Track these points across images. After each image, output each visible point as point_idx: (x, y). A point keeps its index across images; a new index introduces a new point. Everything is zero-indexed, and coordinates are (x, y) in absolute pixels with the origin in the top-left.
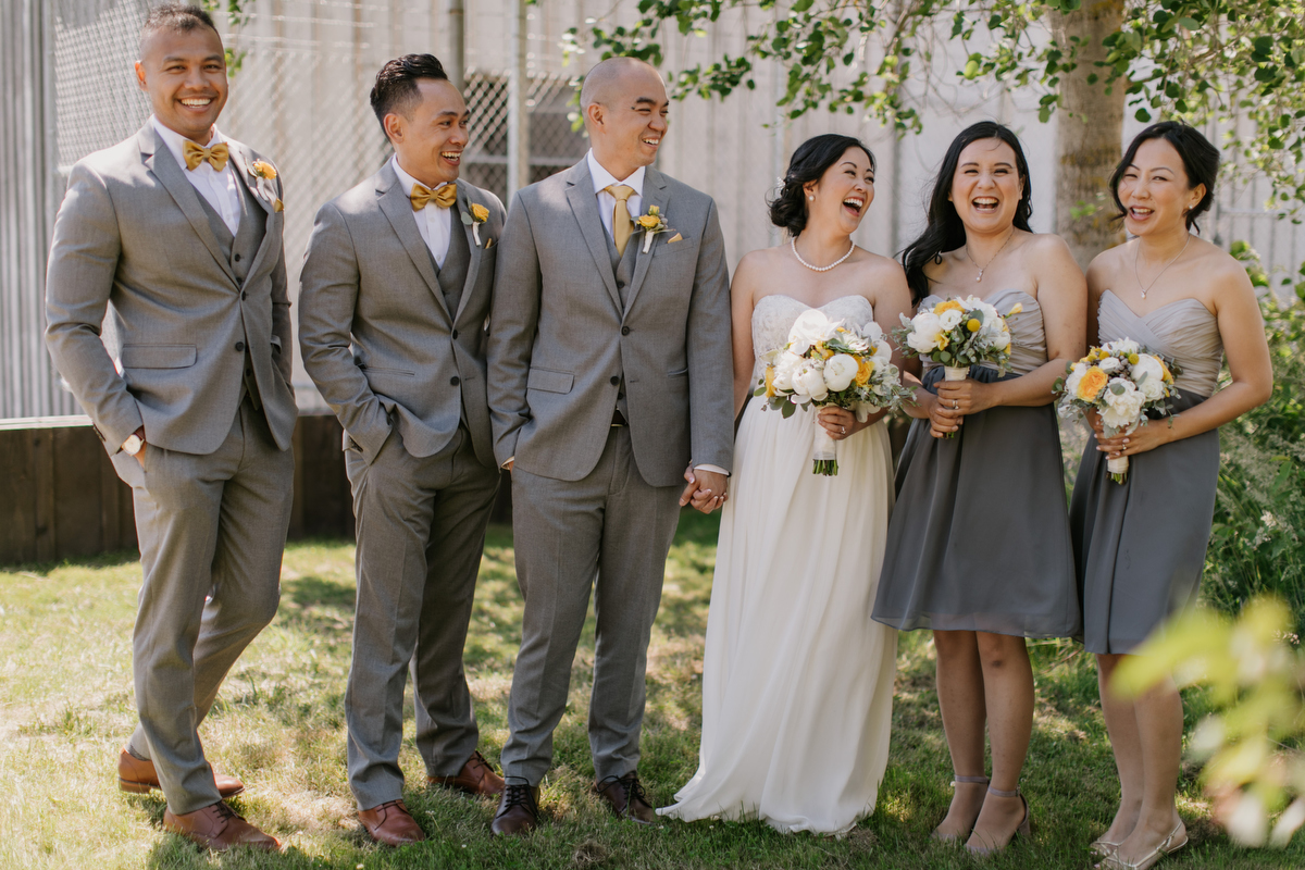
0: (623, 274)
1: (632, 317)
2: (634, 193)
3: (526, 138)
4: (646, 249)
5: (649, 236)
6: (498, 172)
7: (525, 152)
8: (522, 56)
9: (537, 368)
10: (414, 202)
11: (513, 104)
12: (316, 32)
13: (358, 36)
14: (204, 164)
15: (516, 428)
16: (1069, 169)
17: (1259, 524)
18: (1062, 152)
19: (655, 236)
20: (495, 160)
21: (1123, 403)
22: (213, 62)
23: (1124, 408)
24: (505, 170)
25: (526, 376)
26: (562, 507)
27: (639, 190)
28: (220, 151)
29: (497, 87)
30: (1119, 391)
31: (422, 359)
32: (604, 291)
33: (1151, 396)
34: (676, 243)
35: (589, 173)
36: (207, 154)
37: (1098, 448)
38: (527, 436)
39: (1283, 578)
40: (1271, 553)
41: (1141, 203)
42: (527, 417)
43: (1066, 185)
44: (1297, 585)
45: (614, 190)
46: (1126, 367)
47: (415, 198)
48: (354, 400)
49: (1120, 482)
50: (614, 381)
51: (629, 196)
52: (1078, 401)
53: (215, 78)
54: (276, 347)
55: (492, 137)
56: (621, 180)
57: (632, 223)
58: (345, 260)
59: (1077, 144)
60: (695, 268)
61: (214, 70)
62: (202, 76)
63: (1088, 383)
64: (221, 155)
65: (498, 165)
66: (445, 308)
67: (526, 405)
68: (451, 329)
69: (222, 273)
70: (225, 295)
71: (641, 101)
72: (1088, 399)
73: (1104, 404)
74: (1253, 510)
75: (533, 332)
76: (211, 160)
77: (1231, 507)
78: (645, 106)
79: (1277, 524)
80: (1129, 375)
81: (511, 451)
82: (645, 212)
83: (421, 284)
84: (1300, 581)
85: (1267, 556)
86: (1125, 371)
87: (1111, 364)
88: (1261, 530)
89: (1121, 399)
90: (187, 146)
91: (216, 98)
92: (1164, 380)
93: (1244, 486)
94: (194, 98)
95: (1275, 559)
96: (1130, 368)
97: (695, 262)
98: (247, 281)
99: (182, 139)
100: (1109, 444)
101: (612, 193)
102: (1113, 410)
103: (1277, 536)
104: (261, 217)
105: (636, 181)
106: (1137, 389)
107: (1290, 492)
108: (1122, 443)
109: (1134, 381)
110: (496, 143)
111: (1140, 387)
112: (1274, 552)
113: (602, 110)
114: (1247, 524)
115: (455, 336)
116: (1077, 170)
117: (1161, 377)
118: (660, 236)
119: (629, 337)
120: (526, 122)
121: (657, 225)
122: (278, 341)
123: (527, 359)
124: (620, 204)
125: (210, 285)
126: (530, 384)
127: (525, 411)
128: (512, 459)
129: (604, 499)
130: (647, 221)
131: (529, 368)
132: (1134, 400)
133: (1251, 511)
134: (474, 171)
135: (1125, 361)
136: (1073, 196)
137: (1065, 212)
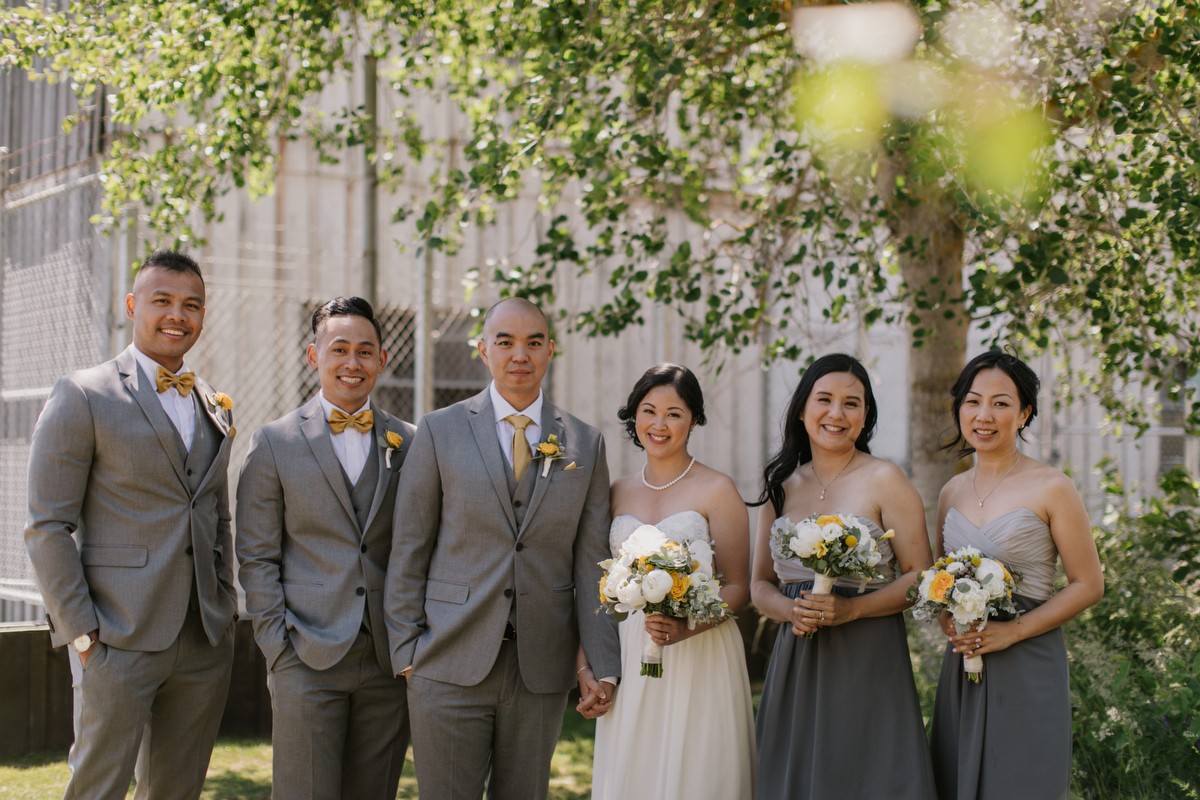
0: (520, 496)
1: (527, 535)
2: (531, 422)
3: (431, 365)
4: (545, 474)
5: (548, 462)
6: (405, 396)
7: (430, 378)
8: (428, 293)
9: (435, 580)
10: (332, 425)
11: (420, 335)
12: (241, 272)
13: (279, 274)
14: (172, 389)
15: (414, 638)
16: (920, 395)
17: (1103, 717)
18: (912, 379)
19: (553, 462)
20: (402, 383)
21: (970, 600)
22: (194, 302)
23: (971, 604)
24: (411, 393)
25: (424, 588)
26: (456, 714)
27: (537, 419)
28: (188, 379)
29: (406, 321)
30: (965, 589)
31: (331, 570)
32: (501, 510)
33: (994, 593)
34: (571, 472)
35: (491, 404)
36: (176, 381)
37: (955, 650)
38: (424, 645)
39: (1127, 769)
40: (1114, 746)
41: (986, 426)
42: (424, 628)
43: (918, 409)
44: (1139, 776)
45: (513, 419)
46: (969, 568)
47: (333, 422)
48: (262, 614)
49: (977, 681)
50: (509, 593)
51: (527, 425)
52: (930, 603)
53: (193, 317)
54: (219, 554)
55: (400, 365)
56: (520, 411)
57: (530, 449)
58: (268, 477)
59: (926, 372)
60: (585, 495)
61: (193, 309)
62: (182, 311)
63: (937, 586)
64: (188, 383)
65: (406, 389)
66: (355, 523)
67: (424, 615)
68: (359, 541)
69: (178, 482)
70: (177, 502)
72: (939, 600)
73: (954, 602)
74: (1098, 705)
75: (432, 545)
76: (179, 386)
77: (1077, 702)
79: (1122, 719)
80: (973, 576)
81: (409, 661)
82: (544, 439)
83: (333, 499)
84: (1142, 772)
85: (1112, 749)
86: (970, 572)
87: (958, 566)
88: (1104, 725)
89: (967, 596)
90: (160, 371)
91: (189, 334)
92: (1005, 580)
93: (1089, 682)
94: (172, 329)
95: (1120, 751)
96: (973, 569)
97: (586, 489)
98: (198, 492)
99: (155, 365)
100: (964, 644)
101: (512, 423)
102: (963, 608)
103: (1119, 730)
104: (217, 439)
105: (534, 412)
106: (981, 588)
107: (1130, 689)
108: (975, 643)
109: (979, 582)
110: (406, 369)
111: (984, 586)
112: (1117, 745)
114: (1093, 720)
115: (364, 549)
116: (927, 396)
117: (1003, 577)
118: (557, 463)
119: (522, 553)
120: (431, 351)
121: (555, 452)
122: (220, 549)
123: (426, 572)
124: (518, 433)
125: (166, 492)
126: (429, 595)
127: (422, 622)
128: (409, 668)
129: (495, 708)
130: (547, 448)
131: (427, 579)
132: (979, 597)
133: (1096, 705)
134: (384, 395)
135: (968, 564)
136: (924, 419)
137: (918, 433)
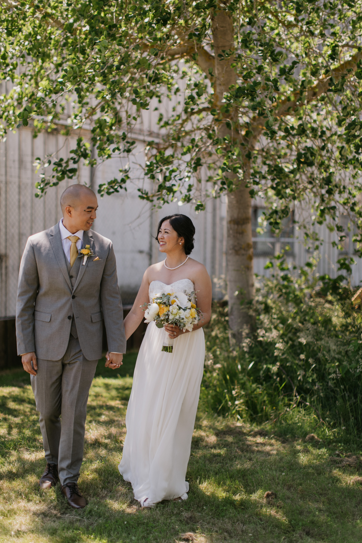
0: (73, 273)
1: (77, 291)
2: (79, 239)
4: (84, 264)
5: (85, 258)
9: (37, 312)
16: (232, 226)
18: (229, 219)
19: (88, 258)
27: (81, 238)
32: (64, 280)
34: (97, 261)
35: (59, 231)
43: (231, 232)
45: (70, 238)
50: (70, 317)
51: (77, 241)
56: (73, 234)
57: (77, 252)
59: (235, 216)
60: (103, 271)
71: (89, 208)
78: (90, 210)
82: (83, 247)
97: (104, 269)
101: (70, 240)
105: (80, 234)
113: (71, 209)
116: (236, 226)
118: (90, 258)
124: (73, 244)
130: (85, 251)
136: (234, 236)
137: (231, 242)
